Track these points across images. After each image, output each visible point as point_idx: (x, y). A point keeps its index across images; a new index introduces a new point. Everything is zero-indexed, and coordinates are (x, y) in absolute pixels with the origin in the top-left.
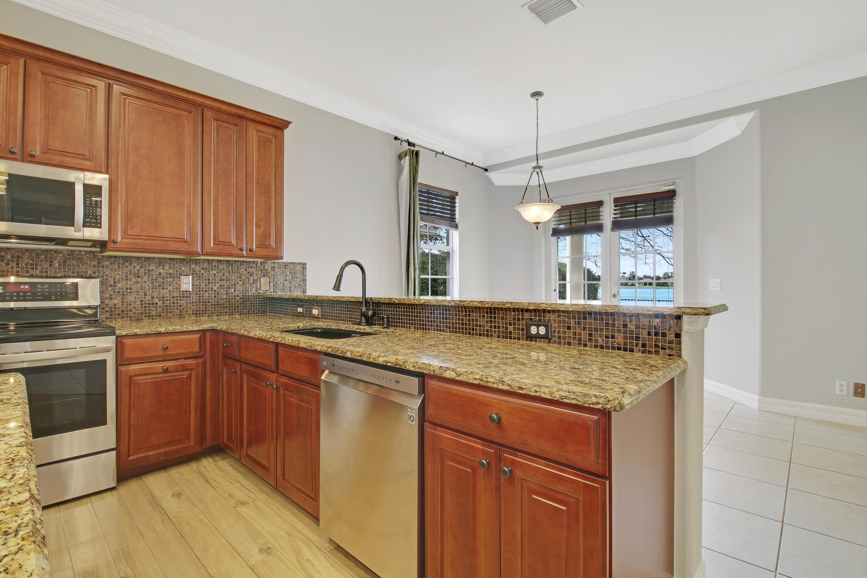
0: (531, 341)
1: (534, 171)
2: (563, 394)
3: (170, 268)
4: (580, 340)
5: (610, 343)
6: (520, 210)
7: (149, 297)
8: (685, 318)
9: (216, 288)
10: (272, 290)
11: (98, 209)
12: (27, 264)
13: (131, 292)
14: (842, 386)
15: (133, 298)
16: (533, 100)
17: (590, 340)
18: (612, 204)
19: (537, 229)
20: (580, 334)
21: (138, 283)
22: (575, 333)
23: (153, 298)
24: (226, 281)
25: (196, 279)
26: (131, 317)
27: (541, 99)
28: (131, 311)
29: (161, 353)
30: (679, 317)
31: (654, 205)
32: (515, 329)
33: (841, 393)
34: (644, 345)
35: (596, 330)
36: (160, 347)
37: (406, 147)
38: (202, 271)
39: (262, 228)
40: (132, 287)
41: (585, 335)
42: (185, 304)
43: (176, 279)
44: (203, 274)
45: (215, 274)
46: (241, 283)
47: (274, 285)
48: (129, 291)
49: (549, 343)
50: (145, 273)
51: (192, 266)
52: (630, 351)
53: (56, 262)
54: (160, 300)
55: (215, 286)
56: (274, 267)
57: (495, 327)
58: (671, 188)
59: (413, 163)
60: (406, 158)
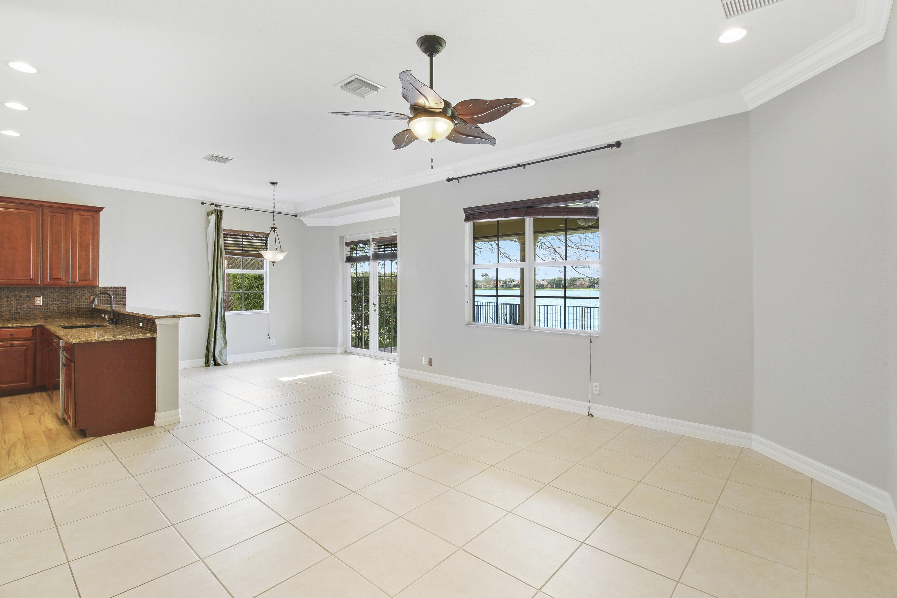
1: (272, 230)
3: (28, 293)
7: (14, 309)
9: (58, 303)
13: (3, 306)
14: (424, 360)
15: (5, 309)
16: (272, 186)
19: (274, 265)
21: (8, 301)
23: (17, 309)
24: (66, 299)
25: (45, 298)
26: (3, 319)
27: (276, 186)
28: (3, 316)
29: (10, 337)
33: (424, 364)
36: (9, 334)
37: (212, 208)
38: (49, 294)
39: (83, 270)
42: (38, 312)
43: (32, 299)
44: (49, 295)
45: (58, 295)
46: (76, 300)
48: (2, 305)
50: (12, 296)
51: (42, 291)
54: (21, 310)
55: (58, 302)
59: (218, 218)
60: (214, 215)
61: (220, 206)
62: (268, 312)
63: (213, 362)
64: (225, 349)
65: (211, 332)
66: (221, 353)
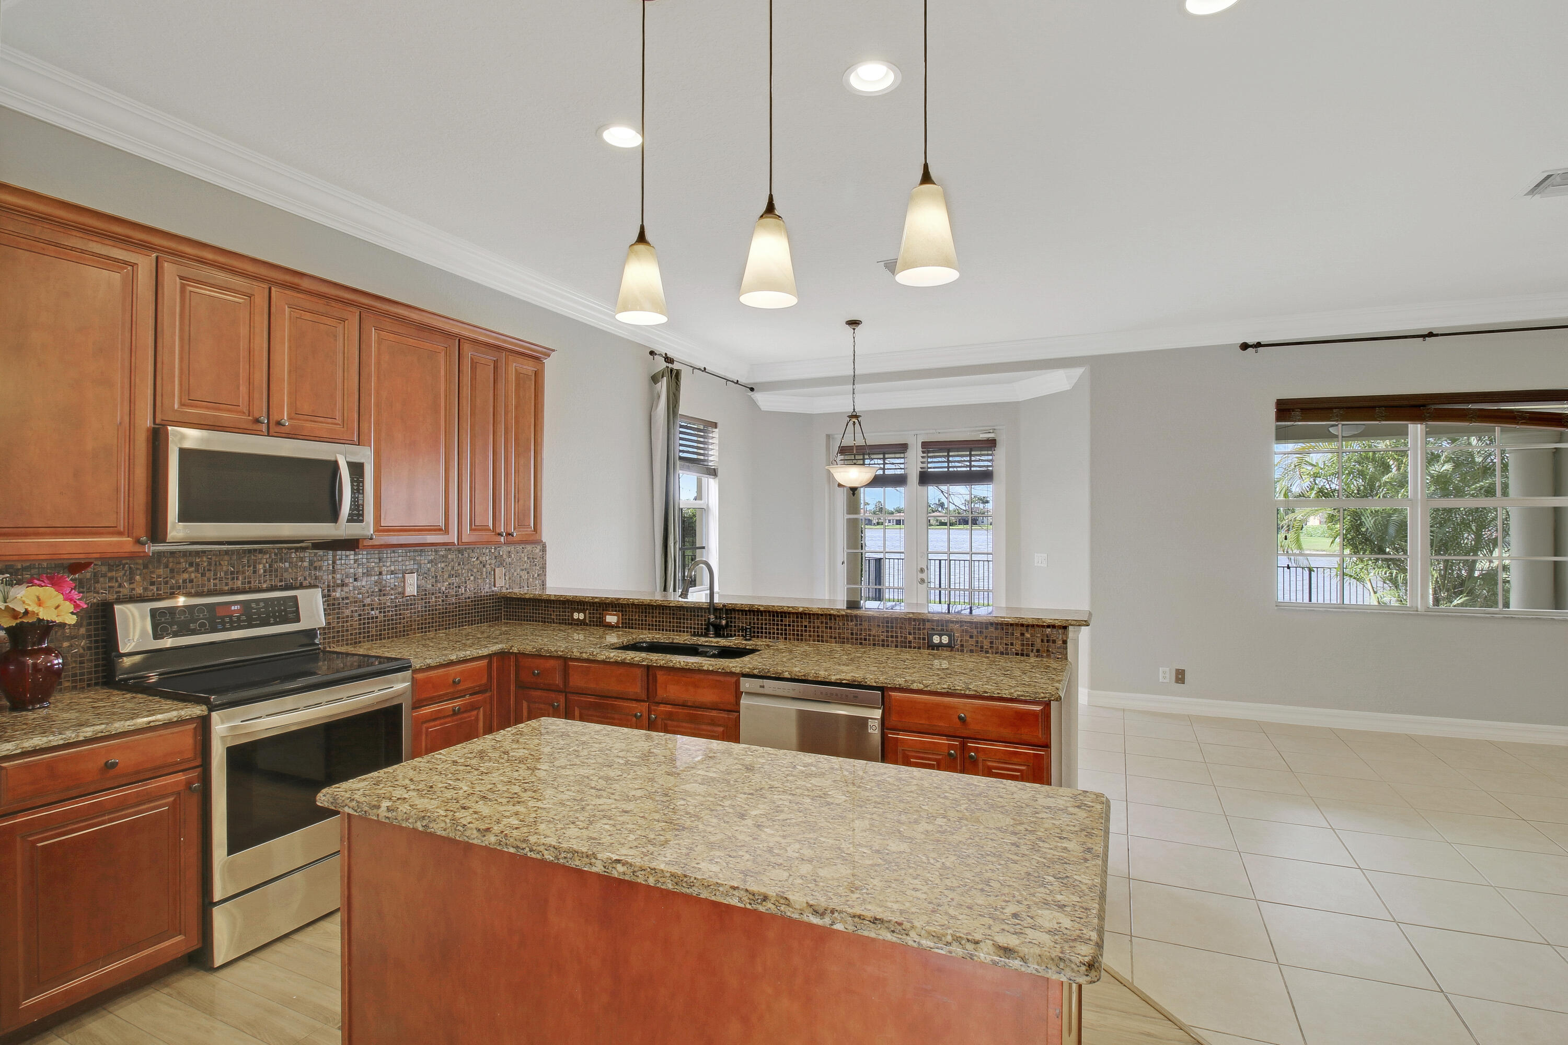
0: (933, 649)
1: (853, 420)
2: (1019, 693)
3: (391, 564)
4: (982, 647)
5: (1009, 649)
6: (832, 471)
7: (368, 610)
8: (1071, 628)
9: (444, 589)
10: (507, 586)
11: (361, 496)
12: (226, 573)
13: (347, 604)
14: (1164, 673)
15: (350, 611)
16: (849, 329)
17: (991, 647)
18: (920, 449)
20: (982, 642)
21: (355, 589)
22: (977, 642)
23: (372, 610)
24: (456, 576)
25: (421, 577)
26: (348, 640)
27: (859, 329)
28: (347, 631)
29: (451, 689)
30: (1065, 628)
31: (970, 456)
32: (915, 638)
33: (1165, 681)
34: (1038, 651)
35: (997, 638)
36: (451, 681)
37: (663, 365)
38: (428, 565)
39: (521, 503)
40: (348, 595)
41: (986, 645)
42: (409, 615)
43: (398, 580)
44: (429, 569)
45: (443, 569)
46: (472, 578)
47: (510, 579)
48: (345, 601)
49: (951, 651)
50: (363, 574)
51: (417, 558)
52: (1026, 656)
53: (261, 566)
54: (379, 613)
55: (443, 585)
56: (509, 552)
57: (892, 637)
58: (991, 436)
59: (673, 388)
60: (664, 378)
61: (676, 363)
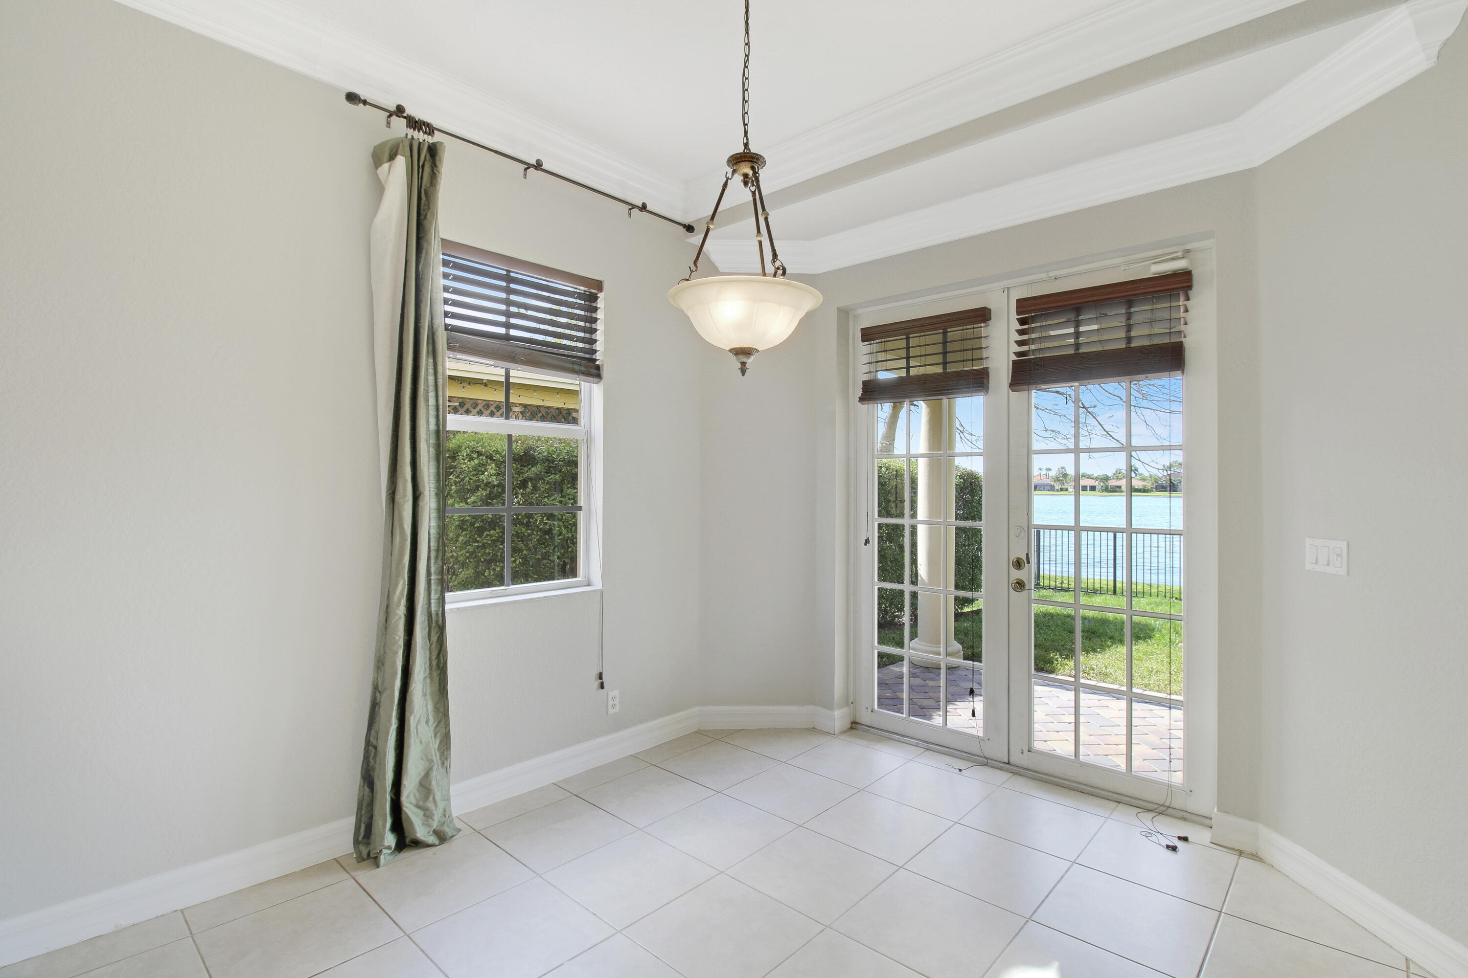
18: (1014, 316)
19: (743, 371)
31: (1129, 316)
37: (394, 129)
58: (1180, 265)
59: (420, 178)
60: (401, 161)
61: (430, 129)
62: (598, 585)
63: (390, 840)
64: (443, 763)
65: (384, 699)
66: (425, 786)
